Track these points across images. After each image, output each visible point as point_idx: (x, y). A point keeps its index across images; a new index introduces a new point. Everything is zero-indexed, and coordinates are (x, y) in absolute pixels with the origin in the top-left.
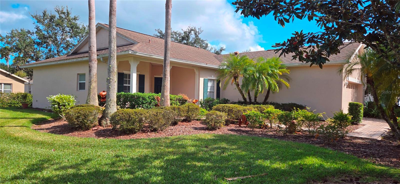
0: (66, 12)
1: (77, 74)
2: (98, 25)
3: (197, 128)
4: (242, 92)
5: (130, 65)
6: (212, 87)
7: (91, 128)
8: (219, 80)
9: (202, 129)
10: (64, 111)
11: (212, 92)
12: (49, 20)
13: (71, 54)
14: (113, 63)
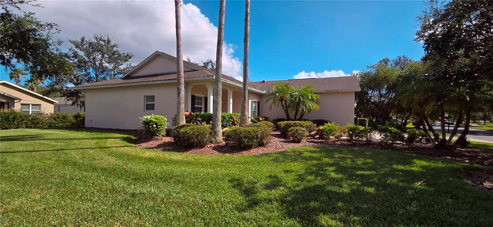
0: (107, 40)
1: (144, 96)
2: (157, 53)
3: (284, 142)
4: (287, 112)
5: (207, 89)
6: (255, 107)
7: (205, 145)
8: (259, 102)
9: (289, 142)
10: (161, 130)
11: (255, 112)
12: (88, 46)
13: (124, 78)
14: (220, 87)
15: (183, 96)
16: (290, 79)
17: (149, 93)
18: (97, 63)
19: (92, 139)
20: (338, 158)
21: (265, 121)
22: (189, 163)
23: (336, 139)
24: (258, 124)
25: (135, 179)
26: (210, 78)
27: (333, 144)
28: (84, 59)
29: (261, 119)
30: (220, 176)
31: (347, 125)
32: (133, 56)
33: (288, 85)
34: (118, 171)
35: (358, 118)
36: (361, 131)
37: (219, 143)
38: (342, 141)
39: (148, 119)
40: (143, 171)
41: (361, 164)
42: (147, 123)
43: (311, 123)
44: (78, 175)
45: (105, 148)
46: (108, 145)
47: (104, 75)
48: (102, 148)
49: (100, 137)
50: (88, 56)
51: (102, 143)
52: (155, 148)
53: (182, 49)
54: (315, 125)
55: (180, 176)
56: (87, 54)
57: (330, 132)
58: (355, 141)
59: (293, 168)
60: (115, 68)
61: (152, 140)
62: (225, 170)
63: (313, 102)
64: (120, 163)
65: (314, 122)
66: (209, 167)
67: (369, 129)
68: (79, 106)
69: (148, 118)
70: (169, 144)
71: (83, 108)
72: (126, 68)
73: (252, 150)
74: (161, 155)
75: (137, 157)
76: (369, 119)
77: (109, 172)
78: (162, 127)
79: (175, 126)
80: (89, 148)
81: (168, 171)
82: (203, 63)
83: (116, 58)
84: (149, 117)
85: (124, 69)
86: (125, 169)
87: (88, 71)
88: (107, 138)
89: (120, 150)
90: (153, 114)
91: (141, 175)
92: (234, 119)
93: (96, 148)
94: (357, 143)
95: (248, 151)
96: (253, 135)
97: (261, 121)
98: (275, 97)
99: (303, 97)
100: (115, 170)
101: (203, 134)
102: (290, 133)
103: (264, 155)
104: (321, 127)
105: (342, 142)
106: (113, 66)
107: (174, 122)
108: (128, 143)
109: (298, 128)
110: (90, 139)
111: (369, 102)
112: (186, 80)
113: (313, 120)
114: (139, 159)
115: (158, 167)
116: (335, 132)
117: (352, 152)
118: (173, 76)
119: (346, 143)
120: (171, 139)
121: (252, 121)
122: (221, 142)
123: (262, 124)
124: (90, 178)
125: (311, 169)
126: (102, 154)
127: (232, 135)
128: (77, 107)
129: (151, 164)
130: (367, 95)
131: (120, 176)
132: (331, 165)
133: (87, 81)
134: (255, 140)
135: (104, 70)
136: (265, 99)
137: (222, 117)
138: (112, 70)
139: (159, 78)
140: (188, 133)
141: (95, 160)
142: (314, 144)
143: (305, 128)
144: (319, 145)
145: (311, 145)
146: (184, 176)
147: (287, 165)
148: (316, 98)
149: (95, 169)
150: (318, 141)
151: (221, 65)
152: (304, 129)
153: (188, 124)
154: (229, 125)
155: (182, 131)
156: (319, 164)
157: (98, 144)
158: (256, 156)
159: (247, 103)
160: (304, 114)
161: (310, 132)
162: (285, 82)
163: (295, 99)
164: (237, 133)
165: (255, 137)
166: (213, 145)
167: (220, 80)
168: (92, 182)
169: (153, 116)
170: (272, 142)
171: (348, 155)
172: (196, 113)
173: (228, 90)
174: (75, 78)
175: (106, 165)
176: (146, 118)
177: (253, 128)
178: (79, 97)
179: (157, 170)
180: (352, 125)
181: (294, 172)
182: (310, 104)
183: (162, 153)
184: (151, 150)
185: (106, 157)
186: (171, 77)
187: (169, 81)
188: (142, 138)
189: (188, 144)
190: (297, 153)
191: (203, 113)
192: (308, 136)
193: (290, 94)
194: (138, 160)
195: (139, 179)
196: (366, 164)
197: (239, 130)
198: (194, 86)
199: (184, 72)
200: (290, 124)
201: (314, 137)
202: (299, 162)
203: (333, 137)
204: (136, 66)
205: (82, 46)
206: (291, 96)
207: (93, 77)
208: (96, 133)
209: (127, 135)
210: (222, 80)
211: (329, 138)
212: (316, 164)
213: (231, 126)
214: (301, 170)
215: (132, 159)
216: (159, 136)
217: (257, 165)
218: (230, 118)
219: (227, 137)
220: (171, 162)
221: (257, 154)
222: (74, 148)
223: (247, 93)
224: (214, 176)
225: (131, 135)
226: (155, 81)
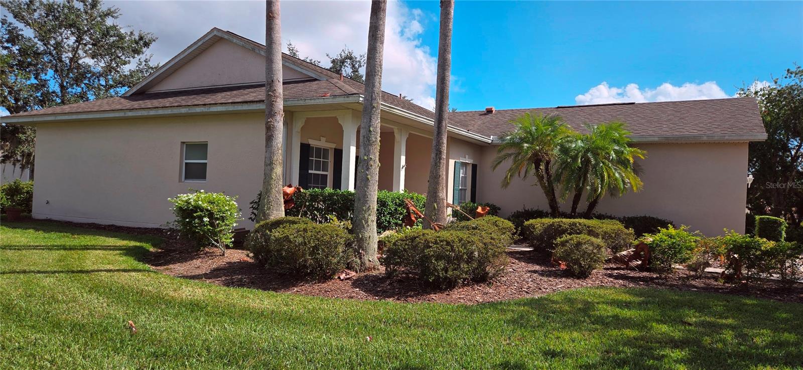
1: (180, 143)
2: (215, 33)
3: (542, 274)
4: (550, 193)
5: (341, 127)
6: (465, 178)
7: (334, 273)
8: (476, 165)
9: (556, 275)
10: (221, 231)
11: (463, 191)
12: (44, 14)
13: (131, 95)
14: (377, 123)
15: (280, 145)
16: (560, 106)
17: (195, 135)
18: (66, 56)
19: (49, 249)
20: (696, 324)
21: (493, 215)
22: (291, 320)
23: (692, 273)
24: (473, 222)
25: (155, 355)
26: (351, 99)
27: (682, 285)
28: (33, 46)
29: (479, 210)
30: (371, 357)
31: (723, 234)
32: (154, 40)
33: (557, 122)
34: (112, 333)
35: (757, 217)
36: (767, 253)
37: (369, 269)
38: (709, 278)
39: (189, 203)
40: (176, 335)
41: (767, 346)
42: (188, 213)
43: (618, 226)
44: (16, 338)
45: (81, 272)
46: (88, 265)
47: (82, 88)
48: (73, 272)
49: (68, 244)
50: (44, 40)
51: (74, 259)
52: (207, 276)
53: (279, 22)
54: (631, 230)
55: (270, 352)
56: (40, 34)
57: (675, 251)
58: (747, 281)
59: (569, 347)
60: (109, 69)
61: (198, 256)
62: (384, 340)
63: (627, 168)
64: (118, 312)
65: (628, 222)
66: (344, 330)
67: (789, 249)
68: (18, 165)
69: (189, 199)
70: (243, 268)
71: (27, 171)
72: (137, 71)
73: (455, 291)
74: (221, 297)
75: (160, 299)
76: (789, 219)
77: (91, 334)
78: (226, 225)
79: (258, 222)
80: (42, 272)
81: (238, 337)
82: (329, 61)
83: (112, 45)
84: (192, 197)
85: (132, 73)
86: (131, 328)
87: (43, 76)
88: (86, 248)
89: (118, 279)
90: (202, 191)
91: (170, 346)
92: (408, 209)
93: (59, 272)
94: (753, 287)
95: (444, 295)
96: (459, 251)
97: (480, 215)
98: (519, 154)
99: (596, 155)
100: (106, 330)
101: (331, 246)
102: (559, 251)
103: (490, 308)
104: (649, 239)
105: (708, 281)
106: (104, 65)
107: (255, 211)
108: (139, 261)
109: (582, 236)
110: (43, 249)
111: (791, 172)
112: (289, 103)
113: (624, 217)
114: (167, 305)
115: (214, 326)
116: (689, 252)
117: (740, 310)
118: (255, 94)
119: (720, 283)
120: (248, 256)
121: (455, 214)
122: (374, 268)
123: (483, 223)
124: (46, 347)
125: (618, 353)
126: (74, 288)
127: (405, 250)
128: (13, 166)
129: (197, 319)
130: (783, 153)
131: (119, 345)
132: (676, 344)
133: (41, 101)
134: (464, 266)
135: (82, 75)
136: (492, 157)
137: (378, 204)
138: (101, 75)
139: (219, 97)
140: (290, 242)
141: (58, 301)
142: (626, 283)
143: (603, 238)
144: (642, 286)
145: (617, 286)
146: (279, 353)
147: (553, 337)
148: (634, 157)
149: (57, 326)
150: (637, 275)
151: (381, 65)
152: (598, 241)
153: (291, 218)
154: (396, 224)
155: (277, 234)
156: (642, 338)
157: (63, 261)
158: (466, 308)
159: (445, 167)
160: (600, 201)
161: (616, 249)
162: (548, 114)
163: (575, 158)
164: (416, 245)
165: (465, 256)
166: (354, 273)
167: (375, 105)
168: (50, 359)
169: (203, 196)
170: (511, 272)
171: (726, 318)
172: (311, 190)
173: (396, 131)
174: (10, 93)
175: (83, 316)
176: (184, 199)
177: (460, 234)
178: (20, 142)
179: (210, 334)
180: (739, 236)
181: (571, 356)
182: (617, 175)
183: (225, 291)
184: (197, 281)
185: (83, 297)
186: (251, 95)
187: (245, 107)
188: (174, 251)
189: (289, 269)
190: (580, 306)
191: (329, 190)
192: (609, 261)
193: (562, 146)
194: (163, 306)
195: (164, 354)
196: (781, 345)
197: (421, 237)
198: (308, 120)
199: (284, 83)
200: (560, 226)
201: (627, 263)
202: (585, 330)
203: (681, 267)
204: (161, 65)
205: (30, 14)
206: (565, 150)
207: (54, 92)
208: (58, 234)
209: (135, 240)
210: (381, 105)
211: (670, 270)
212: (634, 338)
213: (401, 225)
214: (591, 355)
215: (148, 303)
216: (216, 246)
217: (469, 331)
218: (400, 205)
219: (390, 254)
220: (248, 314)
221: (469, 303)
222: (7, 270)
223: (445, 141)
224: (357, 356)
225: (147, 241)
226: (210, 104)
